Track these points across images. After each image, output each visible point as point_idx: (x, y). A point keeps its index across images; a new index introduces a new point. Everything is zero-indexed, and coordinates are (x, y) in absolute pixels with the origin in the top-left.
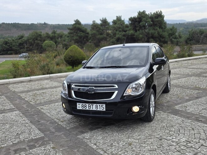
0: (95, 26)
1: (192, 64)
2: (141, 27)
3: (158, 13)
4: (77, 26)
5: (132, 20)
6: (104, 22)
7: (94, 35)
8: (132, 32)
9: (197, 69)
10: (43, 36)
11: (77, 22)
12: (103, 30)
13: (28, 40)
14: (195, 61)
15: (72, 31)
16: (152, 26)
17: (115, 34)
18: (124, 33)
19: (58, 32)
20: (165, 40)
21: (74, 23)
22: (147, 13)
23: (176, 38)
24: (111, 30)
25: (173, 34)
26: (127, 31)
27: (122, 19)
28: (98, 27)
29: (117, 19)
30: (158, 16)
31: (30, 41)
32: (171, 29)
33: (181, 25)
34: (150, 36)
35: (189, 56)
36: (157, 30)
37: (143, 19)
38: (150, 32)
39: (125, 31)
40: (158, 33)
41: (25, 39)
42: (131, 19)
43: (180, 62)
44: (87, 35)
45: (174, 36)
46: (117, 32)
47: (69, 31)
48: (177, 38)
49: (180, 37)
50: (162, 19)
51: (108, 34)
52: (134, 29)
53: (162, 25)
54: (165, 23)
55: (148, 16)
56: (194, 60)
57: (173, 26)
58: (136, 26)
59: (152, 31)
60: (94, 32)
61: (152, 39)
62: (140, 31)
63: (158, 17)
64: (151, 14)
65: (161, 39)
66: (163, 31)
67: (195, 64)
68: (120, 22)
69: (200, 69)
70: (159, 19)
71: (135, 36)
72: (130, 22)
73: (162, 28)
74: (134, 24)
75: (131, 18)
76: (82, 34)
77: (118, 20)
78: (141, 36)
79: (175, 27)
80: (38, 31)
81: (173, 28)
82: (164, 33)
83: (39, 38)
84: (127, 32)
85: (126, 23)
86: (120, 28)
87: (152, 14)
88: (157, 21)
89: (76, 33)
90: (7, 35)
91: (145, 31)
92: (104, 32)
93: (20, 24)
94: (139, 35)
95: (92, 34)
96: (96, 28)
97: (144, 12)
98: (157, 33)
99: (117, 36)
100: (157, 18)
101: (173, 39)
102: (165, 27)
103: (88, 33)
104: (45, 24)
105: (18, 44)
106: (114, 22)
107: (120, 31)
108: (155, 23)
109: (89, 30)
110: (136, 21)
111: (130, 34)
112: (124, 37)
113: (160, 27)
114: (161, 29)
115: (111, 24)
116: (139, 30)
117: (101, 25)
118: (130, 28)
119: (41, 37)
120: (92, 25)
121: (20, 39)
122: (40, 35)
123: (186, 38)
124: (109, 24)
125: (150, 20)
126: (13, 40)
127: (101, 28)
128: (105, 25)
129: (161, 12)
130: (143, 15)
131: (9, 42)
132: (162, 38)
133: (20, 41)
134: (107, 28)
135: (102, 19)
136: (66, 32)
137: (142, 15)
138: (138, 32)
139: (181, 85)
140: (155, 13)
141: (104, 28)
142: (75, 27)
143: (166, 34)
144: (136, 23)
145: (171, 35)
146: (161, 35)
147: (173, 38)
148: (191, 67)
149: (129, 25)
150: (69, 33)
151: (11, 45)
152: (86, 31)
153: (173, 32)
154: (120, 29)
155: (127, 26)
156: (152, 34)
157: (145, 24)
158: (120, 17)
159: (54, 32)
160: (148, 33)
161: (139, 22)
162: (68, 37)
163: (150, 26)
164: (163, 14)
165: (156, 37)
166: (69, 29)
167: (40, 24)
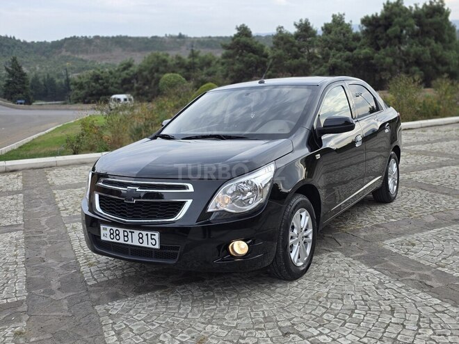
0: (281, 39)
2: (389, 40)
3: (435, 4)
4: (243, 39)
5: (369, 22)
6: (305, 29)
7: (278, 60)
8: (367, 51)
10: (170, 63)
11: (244, 31)
12: (299, 49)
13: (141, 71)
15: (231, 52)
16: (417, 35)
17: (326, 57)
18: (348, 53)
19: (204, 53)
20: (449, 69)
21: (236, 32)
22: (407, 5)
24: (318, 46)
26: (355, 49)
27: (347, 21)
28: (289, 41)
29: (334, 20)
30: (434, 12)
31: (145, 73)
34: (412, 59)
36: (429, 44)
37: (396, 20)
38: (412, 50)
39: (351, 50)
40: (433, 53)
41: (134, 69)
42: (365, 21)
44: (263, 59)
46: (332, 53)
47: (224, 51)
50: (443, 17)
51: (312, 57)
52: (372, 44)
53: (444, 32)
54: (452, 29)
55: (410, 13)
58: (377, 38)
59: (416, 49)
60: (280, 52)
61: (417, 68)
62: (388, 48)
63: (434, 14)
64: (417, 8)
65: (440, 67)
66: (444, 48)
68: (339, 28)
70: (437, 18)
71: (373, 61)
72: (364, 28)
73: (443, 41)
74: (373, 32)
75: (367, 17)
76: (253, 58)
77: (337, 25)
78: (389, 60)
80: (161, 53)
82: (446, 53)
83: (161, 69)
84: (355, 52)
85: (354, 31)
86: (338, 42)
87: (420, 6)
88: (431, 24)
89: (241, 55)
90: (104, 62)
91: (399, 48)
92: (302, 52)
93: (130, 38)
94: (384, 59)
95: (274, 58)
96: (285, 43)
97: (398, 4)
98: (428, 52)
99: (332, 61)
100: (431, 17)
102: (453, 38)
103: (266, 56)
104: (181, 36)
105: (119, 81)
106: (327, 29)
107: (339, 50)
108: (426, 29)
109: (267, 49)
110: (380, 26)
111: (362, 56)
112: (347, 63)
113: (439, 39)
114: (439, 43)
115: (320, 33)
116: (384, 47)
117: (297, 36)
118: (363, 41)
119: (166, 66)
120: (274, 37)
121: (125, 69)
122: (164, 61)
124: (314, 34)
125: (412, 21)
126: (111, 73)
127: (296, 42)
128: (305, 37)
129: (441, 2)
130: (396, 10)
131: (103, 75)
132: (442, 66)
133: (124, 74)
134: (310, 42)
135: (298, 22)
136: (219, 54)
137: (393, 11)
138: (382, 52)
139: (437, 184)
140: (428, 4)
141: (302, 43)
142: (238, 43)
143: (452, 55)
144: (379, 30)
146: (440, 57)
149: (361, 35)
150: (225, 57)
151: (107, 82)
152: (262, 51)
154: (340, 46)
155: (356, 38)
156: (415, 54)
157: (402, 31)
158: (341, 17)
159: (193, 55)
160: (407, 54)
161: (387, 27)
162: (223, 64)
163: (414, 35)
164: (446, 8)
165: (426, 63)
166: (225, 47)
167: (171, 37)
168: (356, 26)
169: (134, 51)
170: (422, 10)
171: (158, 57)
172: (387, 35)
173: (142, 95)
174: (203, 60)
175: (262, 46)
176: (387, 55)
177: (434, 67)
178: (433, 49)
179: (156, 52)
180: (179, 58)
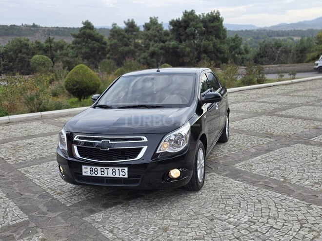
0: (115, 32)
1: (263, 96)
2: (188, 36)
3: (214, 14)
4: (88, 31)
5: (175, 24)
6: (131, 26)
7: (114, 47)
8: (174, 43)
9: (269, 103)
10: (30, 46)
11: (88, 26)
12: (128, 39)
13: (6, 52)
14: (267, 91)
15: (78, 39)
16: (204, 34)
17: (147, 46)
18: (162, 44)
19: (57, 39)
20: (224, 56)
21: (82, 26)
22: (197, 14)
23: (240, 53)
24: (141, 38)
25: (236, 48)
26: (166, 41)
27: (159, 22)
28: (121, 34)
29: (151, 21)
32: (234, 40)
33: (248, 33)
34: (202, 49)
35: (260, 82)
36: (212, 40)
37: (191, 23)
38: (202, 43)
39: (164, 42)
40: (214, 45)
42: (172, 23)
43: (246, 92)
44: (103, 46)
45: (237, 50)
47: (73, 39)
48: (243, 53)
49: (247, 52)
50: (220, 23)
51: (137, 46)
52: (177, 38)
53: (220, 33)
54: (225, 30)
55: (199, 19)
56: (266, 89)
57: (237, 35)
58: (180, 34)
59: (204, 43)
60: (115, 41)
61: (205, 55)
62: (187, 41)
63: (214, 20)
64: (203, 16)
65: (219, 55)
66: (221, 43)
67: (267, 96)
68: (155, 27)
69: (275, 103)
70: (216, 24)
71: (178, 50)
72: (172, 27)
73: (220, 38)
74: (177, 30)
75: (173, 20)
76: (96, 44)
77: (153, 24)
78: (188, 49)
79: (240, 36)
80: (23, 38)
81: (237, 37)
82: (222, 46)
83: (24, 50)
84: (167, 43)
85: (165, 29)
86: (155, 36)
87: (205, 15)
88: (213, 27)
89: (86, 42)
91: (194, 42)
92: (130, 42)
94: (185, 48)
95: (111, 45)
96: (118, 35)
97: (192, 12)
98: (212, 45)
99: (152, 49)
100: (212, 22)
101: (236, 55)
102: (225, 36)
103: (105, 43)
104: (34, 26)
106: (147, 27)
107: (156, 41)
108: (209, 30)
109: (106, 38)
110: (181, 27)
111: (171, 46)
112: (162, 51)
113: (217, 37)
114: (218, 40)
115: (142, 29)
116: (185, 40)
117: (126, 31)
118: (171, 36)
119: (28, 48)
120: (112, 30)
122: (26, 45)
123: (256, 54)
124: (138, 29)
125: (201, 25)
127: (126, 35)
128: (132, 32)
129: (218, 13)
130: (191, 17)
132: (220, 54)
134: (135, 35)
135: (127, 21)
136: (69, 41)
137: (189, 17)
138: (183, 43)
139: (245, 129)
140: (210, 13)
141: (130, 36)
142: (84, 33)
143: (225, 47)
144: (181, 29)
145: (234, 49)
146: (219, 48)
147: (236, 53)
148: (261, 100)
149: (169, 32)
150: (75, 43)
152: (102, 40)
153: (237, 44)
154: (156, 39)
155: (166, 34)
156: (204, 46)
157: (195, 31)
158: (156, 19)
159: (50, 41)
160: (199, 46)
161: (185, 28)
162: (73, 48)
163: (202, 34)
164: (220, 16)
165: (211, 52)
166: (74, 36)
167: (27, 26)
168: (166, 27)
170: (207, 17)
171: (21, 42)
172: (186, 33)
174: (57, 44)
175: (102, 37)
176: (187, 46)
177: (216, 55)
178: (214, 43)
179: (18, 38)
180: (39, 43)
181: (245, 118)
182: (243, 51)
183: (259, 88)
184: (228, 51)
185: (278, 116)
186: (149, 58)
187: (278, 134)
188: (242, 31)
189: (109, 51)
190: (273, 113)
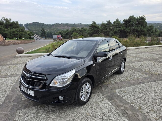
0: (103, 25)
1: (156, 51)
2: (130, 26)
3: (142, 17)
4: (94, 25)
6: (109, 22)
8: (124, 28)
9: (157, 54)
10: (77, 30)
11: (94, 23)
12: (107, 27)
13: (70, 32)
15: (91, 27)
16: (137, 24)
17: (114, 29)
18: (119, 28)
19: (85, 27)
20: (144, 33)
21: (92, 23)
22: (135, 17)
23: (152, 32)
24: (112, 27)
25: (151, 30)
26: (121, 27)
27: (119, 21)
28: (105, 25)
29: (116, 20)
30: (142, 19)
31: (71, 32)
32: (150, 27)
33: (158, 24)
34: (135, 30)
35: (157, 44)
36: (140, 27)
37: (132, 20)
38: (135, 28)
39: (120, 28)
40: (141, 29)
41: (69, 31)
42: (124, 21)
44: (98, 29)
45: (151, 31)
46: (115, 28)
47: (89, 27)
48: (154, 32)
49: (156, 31)
50: (144, 20)
51: (110, 29)
52: (125, 26)
53: (144, 24)
54: (146, 23)
55: (136, 19)
56: (159, 48)
57: (152, 25)
58: (127, 25)
59: (136, 28)
60: (102, 28)
61: (136, 33)
62: (129, 27)
64: (137, 17)
65: (142, 33)
66: (144, 28)
67: (158, 51)
68: (117, 22)
69: (160, 55)
70: (142, 20)
71: (125, 31)
72: (124, 22)
73: (143, 26)
74: (126, 23)
75: (124, 20)
76: (96, 29)
78: (129, 30)
80: (75, 28)
81: (152, 26)
82: (144, 29)
83: (75, 31)
84: (121, 28)
85: (121, 23)
86: (117, 26)
87: (138, 17)
88: (141, 22)
89: (93, 28)
90: (63, 29)
91: (132, 28)
92: (108, 28)
93: (69, 24)
94: (128, 30)
95: (101, 29)
96: (104, 26)
97: (133, 16)
98: (139, 29)
99: (115, 30)
100: (141, 20)
101: (151, 33)
102: (146, 25)
103: (99, 29)
104: (80, 24)
105: (65, 34)
106: (114, 22)
107: (117, 28)
108: (139, 23)
109: (100, 27)
110: (127, 22)
111: (122, 29)
112: (119, 31)
113: (142, 25)
114: (142, 27)
115: (113, 23)
116: (128, 27)
117: (107, 24)
118: (123, 25)
119: (76, 31)
120: (102, 24)
121: (67, 31)
122: (75, 29)
123: (160, 32)
124: (111, 24)
125: (136, 21)
126: (64, 32)
127: (107, 26)
128: (109, 24)
129: (144, 16)
130: (132, 18)
131: (62, 32)
132: (143, 32)
133: (66, 32)
134: (110, 26)
135: (107, 21)
136: (88, 28)
138: (128, 28)
139: (136, 68)
140: (140, 17)
141: (108, 26)
142: (93, 25)
143: (145, 30)
144: (127, 23)
145: (150, 30)
146: (143, 30)
147: (151, 32)
148: (153, 53)
149: (123, 24)
150: (89, 29)
151: (63, 34)
152: (98, 28)
153: (151, 28)
154: (117, 27)
155: (121, 25)
156: (136, 29)
157: (133, 23)
158: (118, 20)
159: (82, 28)
160: (134, 29)
161: (129, 22)
162: (89, 30)
163: (136, 24)
164: (145, 18)
165: (139, 31)
166: (89, 26)
167: (78, 24)
168: (122, 22)
169: (70, 27)
170: (139, 18)
171: (74, 28)
172: (129, 24)
173: (70, 37)
174: (84, 29)
175: (98, 26)
176: (129, 29)
177: (141, 32)
178: (140, 28)
179: (74, 27)
180: (79, 29)
181: (140, 61)
182: (154, 31)
183: (156, 47)
184: (147, 31)
185: (158, 62)
186: (113, 34)
187: (153, 73)
188: (156, 23)
189: (100, 31)
190: (156, 60)
